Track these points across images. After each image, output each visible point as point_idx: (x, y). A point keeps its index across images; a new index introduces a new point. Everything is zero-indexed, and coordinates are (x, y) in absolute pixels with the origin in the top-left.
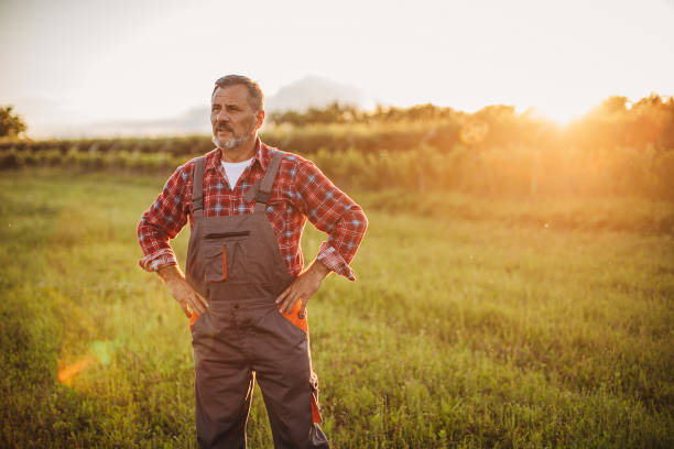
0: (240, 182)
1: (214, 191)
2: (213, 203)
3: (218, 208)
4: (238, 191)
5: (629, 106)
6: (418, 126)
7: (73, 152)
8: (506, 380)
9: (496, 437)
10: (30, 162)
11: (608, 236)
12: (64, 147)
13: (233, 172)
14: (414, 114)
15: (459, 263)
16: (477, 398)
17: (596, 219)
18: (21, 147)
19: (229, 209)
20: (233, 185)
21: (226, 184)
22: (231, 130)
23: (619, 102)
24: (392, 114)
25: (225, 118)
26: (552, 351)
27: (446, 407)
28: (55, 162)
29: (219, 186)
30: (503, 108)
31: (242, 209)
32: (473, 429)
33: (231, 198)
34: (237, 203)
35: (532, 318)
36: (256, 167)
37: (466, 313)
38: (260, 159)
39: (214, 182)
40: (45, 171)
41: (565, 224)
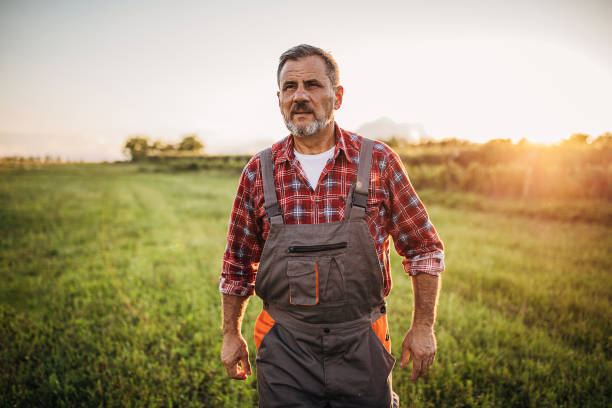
0: (323, 178)
1: (290, 192)
2: (291, 206)
3: (298, 212)
4: (322, 190)
5: (589, 141)
6: (447, 150)
7: (232, 163)
8: (517, 335)
9: (513, 388)
10: (206, 168)
11: (583, 227)
12: (226, 159)
13: (313, 166)
14: (443, 144)
15: (476, 241)
16: (495, 351)
17: (572, 214)
18: (201, 158)
19: (313, 213)
20: (314, 183)
21: (304, 182)
22: (311, 112)
23: (583, 138)
24: (430, 144)
25: (305, 97)
26: (552, 312)
27: (471, 357)
28: (220, 168)
29: (296, 184)
30: (503, 141)
31: (328, 212)
32: (494, 379)
33: (314, 198)
34: (322, 205)
35: (535, 285)
36: (340, 159)
37: (483, 279)
38: (345, 149)
39: (288, 179)
40: (214, 173)
41: (550, 217)
